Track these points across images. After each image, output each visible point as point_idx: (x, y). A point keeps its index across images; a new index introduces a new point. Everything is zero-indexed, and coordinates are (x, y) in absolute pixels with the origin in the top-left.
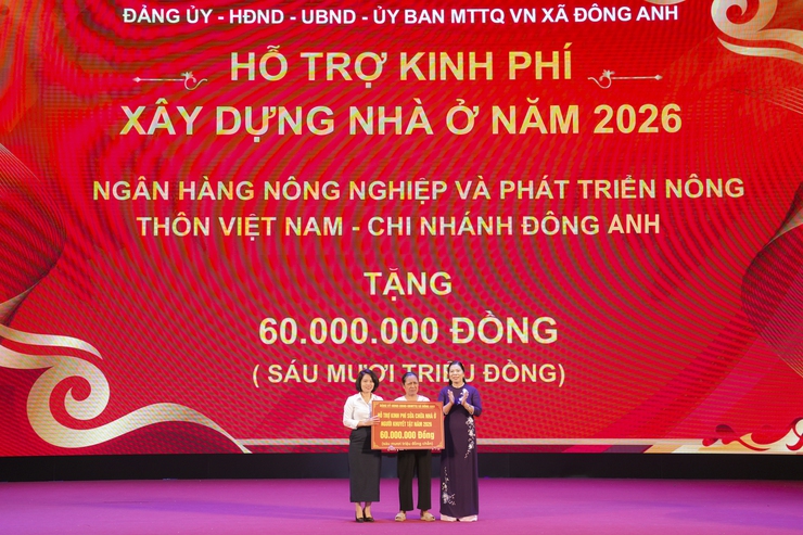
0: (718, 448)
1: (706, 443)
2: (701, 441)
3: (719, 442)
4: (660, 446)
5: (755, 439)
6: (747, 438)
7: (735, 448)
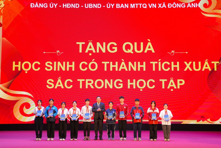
0: (201, 122)
1: (198, 121)
2: (196, 120)
3: (201, 121)
4: (185, 122)
5: (211, 120)
6: (209, 120)
7: (205, 123)
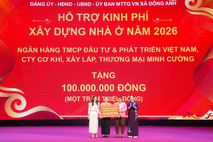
0: (187, 118)
1: (183, 117)
2: (182, 116)
3: (187, 116)
4: (171, 117)
5: (197, 116)
6: (194, 115)
7: (191, 118)
